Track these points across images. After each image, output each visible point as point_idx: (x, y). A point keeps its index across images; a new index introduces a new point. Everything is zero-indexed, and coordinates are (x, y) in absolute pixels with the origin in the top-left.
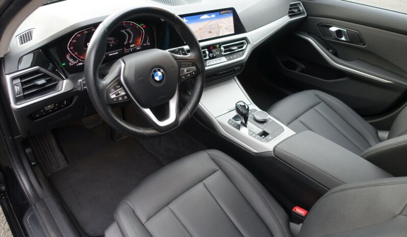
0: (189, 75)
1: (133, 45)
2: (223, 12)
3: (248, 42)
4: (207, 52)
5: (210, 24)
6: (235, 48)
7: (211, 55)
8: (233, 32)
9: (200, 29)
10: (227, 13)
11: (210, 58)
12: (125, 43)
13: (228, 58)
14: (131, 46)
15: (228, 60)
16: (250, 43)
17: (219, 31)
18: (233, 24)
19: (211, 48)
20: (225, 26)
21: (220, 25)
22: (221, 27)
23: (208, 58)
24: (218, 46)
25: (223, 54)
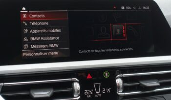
7: (88, 92)
23: (76, 98)
24: (106, 75)
25: (120, 93)
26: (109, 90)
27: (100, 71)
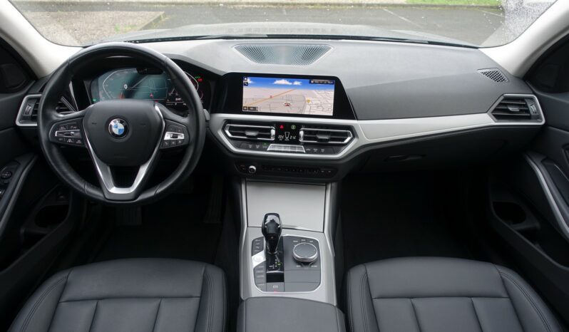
0: (173, 143)
1: (180, 99)
2: (317, 81)
3: (355, 135)
4: (273, 132)
5: (288, 93)
6: (326, 137)
7: (281, 137)
8: (331, 114)
9: (271, 97)
10: (323, 83)
11: (277, 141)
12: (170, 94)
13: (309, 150)
14: (177, 99)
15: (307, 152)
16: (358, 137)
17: (304, 107)
18: (332, 101)
19: (282, 127)
20: (318, 102)
21: (307, 99)
22: (308, 101)
23: (273, 139)
24: (293, 127)
25: (301, 140)
26: (294, 138)
27: (290, 124)
